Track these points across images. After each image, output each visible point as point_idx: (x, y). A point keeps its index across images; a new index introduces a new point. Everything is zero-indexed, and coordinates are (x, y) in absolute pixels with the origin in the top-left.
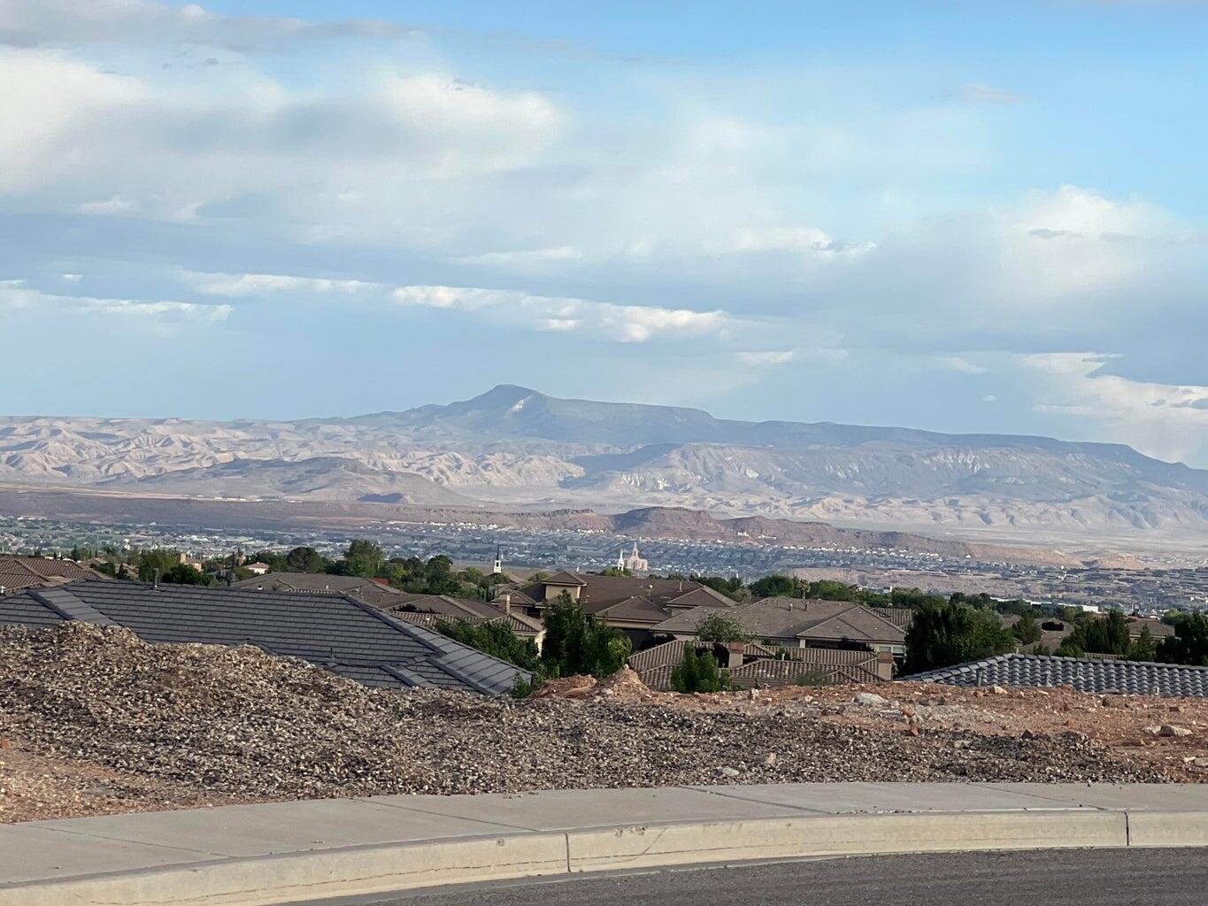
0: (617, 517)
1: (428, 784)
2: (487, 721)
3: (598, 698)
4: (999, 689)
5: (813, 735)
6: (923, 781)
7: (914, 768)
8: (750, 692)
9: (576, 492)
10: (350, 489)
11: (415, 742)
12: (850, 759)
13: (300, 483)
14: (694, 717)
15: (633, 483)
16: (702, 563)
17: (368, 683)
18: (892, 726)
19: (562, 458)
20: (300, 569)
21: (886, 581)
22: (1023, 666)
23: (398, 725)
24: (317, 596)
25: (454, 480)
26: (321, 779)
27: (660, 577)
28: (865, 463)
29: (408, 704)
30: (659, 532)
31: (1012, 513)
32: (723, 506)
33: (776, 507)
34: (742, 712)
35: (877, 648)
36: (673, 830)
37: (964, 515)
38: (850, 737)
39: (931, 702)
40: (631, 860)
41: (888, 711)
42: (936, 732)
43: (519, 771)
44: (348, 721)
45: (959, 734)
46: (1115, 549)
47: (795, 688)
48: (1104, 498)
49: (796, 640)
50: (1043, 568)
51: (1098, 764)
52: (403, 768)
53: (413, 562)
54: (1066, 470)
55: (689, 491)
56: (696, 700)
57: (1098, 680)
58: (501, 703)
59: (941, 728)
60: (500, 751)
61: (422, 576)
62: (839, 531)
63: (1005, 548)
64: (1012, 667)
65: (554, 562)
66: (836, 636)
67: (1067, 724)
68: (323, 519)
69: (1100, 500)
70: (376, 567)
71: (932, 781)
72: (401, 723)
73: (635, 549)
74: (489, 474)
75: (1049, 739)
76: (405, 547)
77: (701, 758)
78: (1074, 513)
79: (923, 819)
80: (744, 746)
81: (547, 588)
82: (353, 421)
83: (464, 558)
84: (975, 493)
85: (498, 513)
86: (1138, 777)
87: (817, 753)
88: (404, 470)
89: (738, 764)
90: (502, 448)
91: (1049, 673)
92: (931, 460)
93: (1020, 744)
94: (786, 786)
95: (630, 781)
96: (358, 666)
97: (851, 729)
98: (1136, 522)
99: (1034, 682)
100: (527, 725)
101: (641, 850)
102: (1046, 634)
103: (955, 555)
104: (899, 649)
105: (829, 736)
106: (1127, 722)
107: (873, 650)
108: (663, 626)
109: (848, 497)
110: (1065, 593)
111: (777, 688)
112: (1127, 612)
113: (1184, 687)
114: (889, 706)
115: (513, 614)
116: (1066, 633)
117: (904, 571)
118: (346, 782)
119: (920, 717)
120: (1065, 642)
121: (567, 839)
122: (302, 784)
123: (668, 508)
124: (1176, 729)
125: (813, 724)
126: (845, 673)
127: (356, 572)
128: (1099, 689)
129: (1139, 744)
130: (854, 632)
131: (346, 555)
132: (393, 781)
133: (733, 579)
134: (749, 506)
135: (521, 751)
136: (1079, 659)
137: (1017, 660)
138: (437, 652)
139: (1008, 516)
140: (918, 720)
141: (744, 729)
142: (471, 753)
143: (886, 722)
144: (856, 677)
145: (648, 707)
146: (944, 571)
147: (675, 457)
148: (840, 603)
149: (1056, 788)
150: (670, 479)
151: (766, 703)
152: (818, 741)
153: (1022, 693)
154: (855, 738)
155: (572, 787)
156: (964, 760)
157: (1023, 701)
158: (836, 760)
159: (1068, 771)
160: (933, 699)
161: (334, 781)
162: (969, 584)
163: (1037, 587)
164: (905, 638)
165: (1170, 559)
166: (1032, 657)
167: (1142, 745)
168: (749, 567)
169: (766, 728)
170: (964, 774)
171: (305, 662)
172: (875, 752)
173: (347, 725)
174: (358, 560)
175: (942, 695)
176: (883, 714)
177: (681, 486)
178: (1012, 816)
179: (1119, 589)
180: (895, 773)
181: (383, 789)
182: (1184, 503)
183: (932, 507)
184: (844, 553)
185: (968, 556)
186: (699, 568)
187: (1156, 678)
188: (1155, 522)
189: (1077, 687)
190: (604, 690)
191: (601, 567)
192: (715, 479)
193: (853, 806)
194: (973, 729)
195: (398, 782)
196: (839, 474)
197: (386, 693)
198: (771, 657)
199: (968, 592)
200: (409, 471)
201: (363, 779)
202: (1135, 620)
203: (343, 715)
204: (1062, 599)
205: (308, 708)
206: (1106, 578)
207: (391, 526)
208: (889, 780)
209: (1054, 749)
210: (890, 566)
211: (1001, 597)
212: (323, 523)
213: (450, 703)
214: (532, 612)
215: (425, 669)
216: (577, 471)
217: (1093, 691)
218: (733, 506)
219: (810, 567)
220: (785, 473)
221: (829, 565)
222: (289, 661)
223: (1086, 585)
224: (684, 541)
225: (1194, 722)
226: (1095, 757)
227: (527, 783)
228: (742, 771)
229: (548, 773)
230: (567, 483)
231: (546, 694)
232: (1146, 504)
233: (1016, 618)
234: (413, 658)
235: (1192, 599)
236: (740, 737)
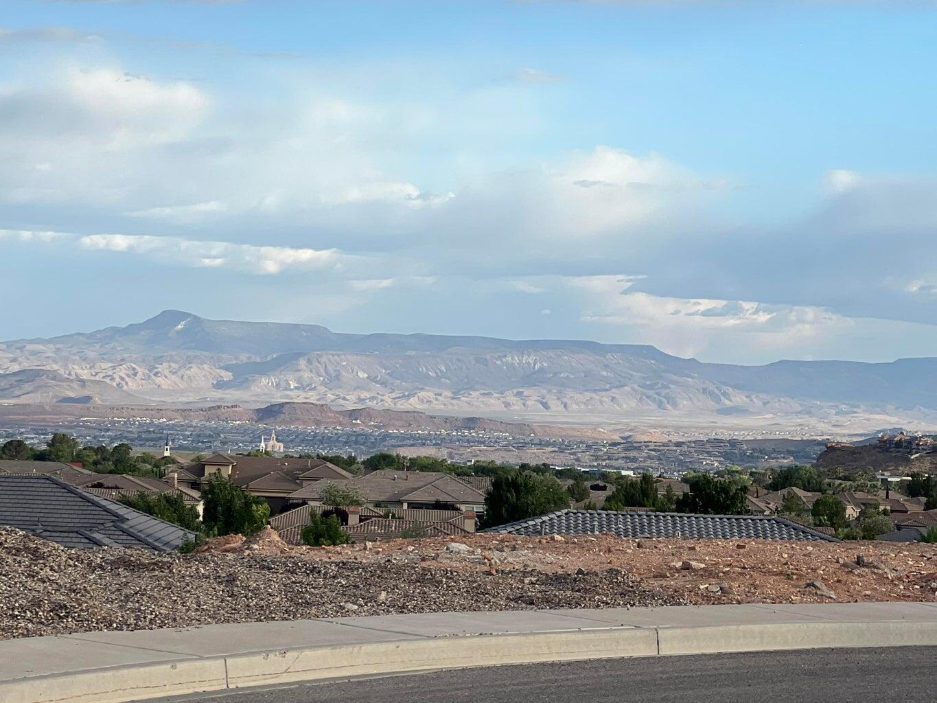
0: (258, 411)
1: (116, 622)
2: (161, 572)
3: (247, 552)
4: (558, 537)
5: (414, 576)
6: (501, 610)
7: (493, 600)
8: (365, 544)
9: (226, 392)
10: (51, 394)
11: (105, 590)
12: (444, 595)
13: (11, 390)
14: (321, 565)
15: (270, 384)
16: (326, 445)
17: (69, 545)
18: (476, 568)
19: (215, 365)
20: (12, 457)
21: (468, 456)
22: (577, 519)
23: (91, 577)
24: (26, 478)
25: (132, 385)
26: (31, 621)
27: (293, 457)
28: (450, 364)
29: (99, 561)
30: (291, 422)
31: (565, 400)
32: (340, 400)
33: (382, 400)
34: (359, 560)
35: (463, 508)
36: (308, 653)
37: (528, 403)
38: (443, 577)
39: (505, 549)
40: (276, 677)
41: (473, 557)
42: (510, 572)
43: (187, 610)
44: (52, 575)
45: (527, 573)
46: (645, 426)
47: (400, 540)
48: (636, 386)
49: (400, 503)
50: (590, 442)
51: (635, 592)
52: (96, 610)
53: (101, 449)
54: (606, 366)
55: (315, 389)
56: (323, 552)
57: (634, 528)
58: (171, 558)
59: (514, 568)
60: (172, 595)
61: (109, 460)
62: (431, 417)
63: (560, 428)
64: (568, 519)
65: (210, 447)
66: (431, 499)
67: (610, 562)
68: (30, 418)
69: (633, 389)
70: (73, 454)
71: (507, 609)
72: (94, 576)
73: (273, 435)
74: (159, 380)
75: (597, 575)
76: (95, 437)
77: (328, 597)
78: (613, 399)
79: (501, 639)
80: (362, 586)
81: (206, 467)
82: (51, 341)
83: (141, 445)
84: (535, 386)
85: (166, 409)
86: (665, 602)
87: (418, 591)
88: (93, 378)
89: (357, 601)
90: (168, 359)
91: (596, 523)
92: (502, 361)
93: (576, 579)
94: (394, 616)
95: (273, 616)
96: (60, 532)
97: (444, 571)
98: (660, 405)
99: (585, 531)
100: (192, 574)
101: (285, 669)
102: (594, 493)
103: (522, 434)
104: (480, 508)
105: (427, 577)
106: (656, 560)
107: (459, 509)
108: (297, 495)
109: (438, 391)
110: (607, 461)
111: (385, 540)
112: (655, 475)
113: (699, 530)
114: (473, 552)
115: (180, 488)
116: (609, 492)
117: (483, 447)
118: (52, 623)
119: (498, 561)
120: (608, 499)
121: (226, 663)
122: (17, 625)
123: (299, 403)
124: (694, 564)
125: (414, 568)
126: (439, 528)
127: (57, 459)
128: (635, 535)
129: (665, 577)
130: (445, 495)
131: (49, 445)
132: (88, 621)
133: (350, 457)
134: (361, 400)
135: (188, 595)
136: (619, 512)
137: (572, 514)
138: (122, 519)
139: (562, 403)
140: (496, 562)
141: (361, 573)
142: (149, 597)
143: (471, 565)
144: (448, 530)
145: (286, 558)
146: (514, 447)
147: (302, 363)
148: (434, 474)
149: (605, 612)
150: (299, 380)
151: (378, 553)
152: (419, 581)
153: (576, 540)
154: (447, 578)
155: (228, 622)
156: (533, 592)
157: (576, 546)
158: (433, 595)
159: (612, 599)
160: (507, 546)
161: (42, 623)
162: (534, 457)
163: (586, 457)
164: (485, 500)
165: (687, 433)
166: (584, 511)
167: (668, 577)
168: (362, 447)
169: (378, 572)
170: (532, 603)
171: (17, 530)
172: (463, 588)
173: (52, 578)
174: (58, 449)
175: (514, 543)
176: (468, 558)
177: (308, 386)
178: (569, 635)
179: (649, 457)
180: (479, 604)
181: (81, 627)
182: (697, 390)
183: (502, 397)
184: (436, 434)
185: (532, 435)
186: (323, 449)
187: (678, 525)
188: (675, 405)
189: (618, 534)
190: (252, 545)
191: (248, 450)
192: (334, 380)
193: (447, 631)
194: (538, 569)
195: (92, 622)
196: (431, 373)
197: (81, 552)
198: (381, 516)
199: (533, 463)
200: (97, 378)
201: (65, 620)
202: (661, 481)
203: (48, 570)
204: (605, 466)
205: (20, 566)
206: (639, 449)
207: (84, 422)
208: (475, 610)
209: (600, 582)
210: (472, 444)
211: (558, 466)
212: (30, 421)
213: (132, 558)
214: (194, 485)
215: (112, 532)
216: (227, 376)
217: (631, 536)
218: (348, 400)
219: (409, 446)
220: (388, 374)
221: (424, 444)
222: (5, 529)
223: (624, 455)
224: (311, 428)
225: (707, 558)
226: (632, 587)
227: (193, 619)
228: (361, 606)
229: (210, 611)
230: (220, 385)
231: (207, 549)
232: (668, 391)
233: (571, 482)
234: (102, 524)
235: (704, 463)
236: (358, 580)
